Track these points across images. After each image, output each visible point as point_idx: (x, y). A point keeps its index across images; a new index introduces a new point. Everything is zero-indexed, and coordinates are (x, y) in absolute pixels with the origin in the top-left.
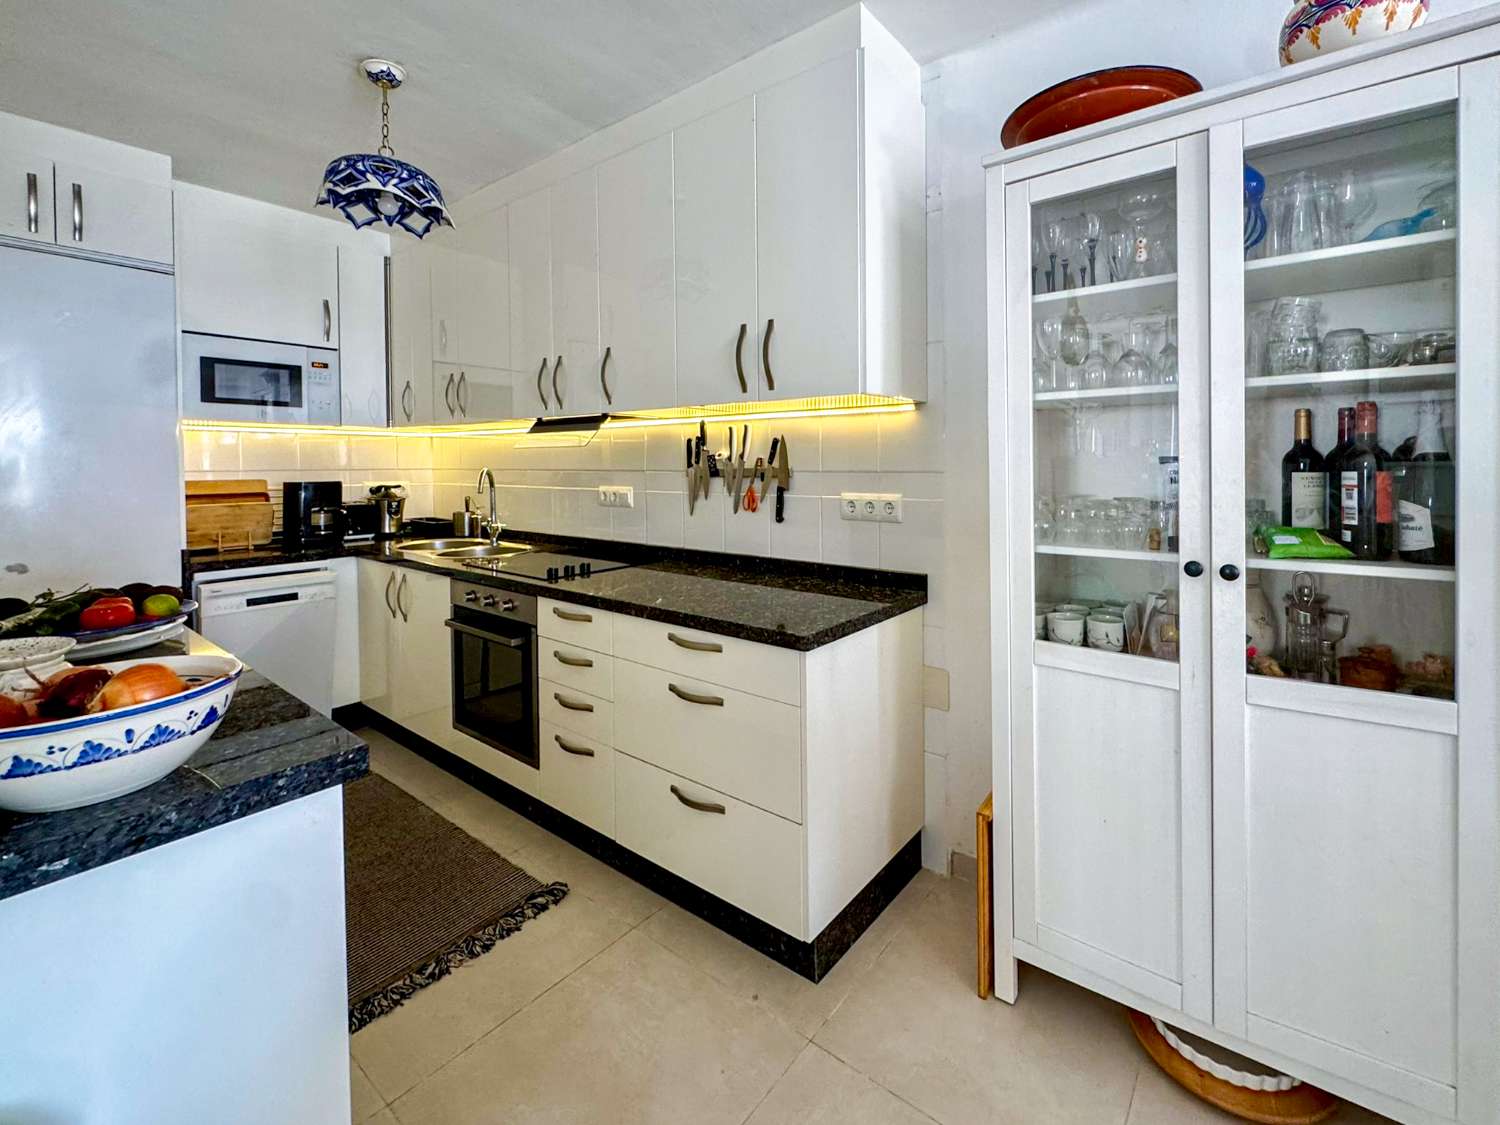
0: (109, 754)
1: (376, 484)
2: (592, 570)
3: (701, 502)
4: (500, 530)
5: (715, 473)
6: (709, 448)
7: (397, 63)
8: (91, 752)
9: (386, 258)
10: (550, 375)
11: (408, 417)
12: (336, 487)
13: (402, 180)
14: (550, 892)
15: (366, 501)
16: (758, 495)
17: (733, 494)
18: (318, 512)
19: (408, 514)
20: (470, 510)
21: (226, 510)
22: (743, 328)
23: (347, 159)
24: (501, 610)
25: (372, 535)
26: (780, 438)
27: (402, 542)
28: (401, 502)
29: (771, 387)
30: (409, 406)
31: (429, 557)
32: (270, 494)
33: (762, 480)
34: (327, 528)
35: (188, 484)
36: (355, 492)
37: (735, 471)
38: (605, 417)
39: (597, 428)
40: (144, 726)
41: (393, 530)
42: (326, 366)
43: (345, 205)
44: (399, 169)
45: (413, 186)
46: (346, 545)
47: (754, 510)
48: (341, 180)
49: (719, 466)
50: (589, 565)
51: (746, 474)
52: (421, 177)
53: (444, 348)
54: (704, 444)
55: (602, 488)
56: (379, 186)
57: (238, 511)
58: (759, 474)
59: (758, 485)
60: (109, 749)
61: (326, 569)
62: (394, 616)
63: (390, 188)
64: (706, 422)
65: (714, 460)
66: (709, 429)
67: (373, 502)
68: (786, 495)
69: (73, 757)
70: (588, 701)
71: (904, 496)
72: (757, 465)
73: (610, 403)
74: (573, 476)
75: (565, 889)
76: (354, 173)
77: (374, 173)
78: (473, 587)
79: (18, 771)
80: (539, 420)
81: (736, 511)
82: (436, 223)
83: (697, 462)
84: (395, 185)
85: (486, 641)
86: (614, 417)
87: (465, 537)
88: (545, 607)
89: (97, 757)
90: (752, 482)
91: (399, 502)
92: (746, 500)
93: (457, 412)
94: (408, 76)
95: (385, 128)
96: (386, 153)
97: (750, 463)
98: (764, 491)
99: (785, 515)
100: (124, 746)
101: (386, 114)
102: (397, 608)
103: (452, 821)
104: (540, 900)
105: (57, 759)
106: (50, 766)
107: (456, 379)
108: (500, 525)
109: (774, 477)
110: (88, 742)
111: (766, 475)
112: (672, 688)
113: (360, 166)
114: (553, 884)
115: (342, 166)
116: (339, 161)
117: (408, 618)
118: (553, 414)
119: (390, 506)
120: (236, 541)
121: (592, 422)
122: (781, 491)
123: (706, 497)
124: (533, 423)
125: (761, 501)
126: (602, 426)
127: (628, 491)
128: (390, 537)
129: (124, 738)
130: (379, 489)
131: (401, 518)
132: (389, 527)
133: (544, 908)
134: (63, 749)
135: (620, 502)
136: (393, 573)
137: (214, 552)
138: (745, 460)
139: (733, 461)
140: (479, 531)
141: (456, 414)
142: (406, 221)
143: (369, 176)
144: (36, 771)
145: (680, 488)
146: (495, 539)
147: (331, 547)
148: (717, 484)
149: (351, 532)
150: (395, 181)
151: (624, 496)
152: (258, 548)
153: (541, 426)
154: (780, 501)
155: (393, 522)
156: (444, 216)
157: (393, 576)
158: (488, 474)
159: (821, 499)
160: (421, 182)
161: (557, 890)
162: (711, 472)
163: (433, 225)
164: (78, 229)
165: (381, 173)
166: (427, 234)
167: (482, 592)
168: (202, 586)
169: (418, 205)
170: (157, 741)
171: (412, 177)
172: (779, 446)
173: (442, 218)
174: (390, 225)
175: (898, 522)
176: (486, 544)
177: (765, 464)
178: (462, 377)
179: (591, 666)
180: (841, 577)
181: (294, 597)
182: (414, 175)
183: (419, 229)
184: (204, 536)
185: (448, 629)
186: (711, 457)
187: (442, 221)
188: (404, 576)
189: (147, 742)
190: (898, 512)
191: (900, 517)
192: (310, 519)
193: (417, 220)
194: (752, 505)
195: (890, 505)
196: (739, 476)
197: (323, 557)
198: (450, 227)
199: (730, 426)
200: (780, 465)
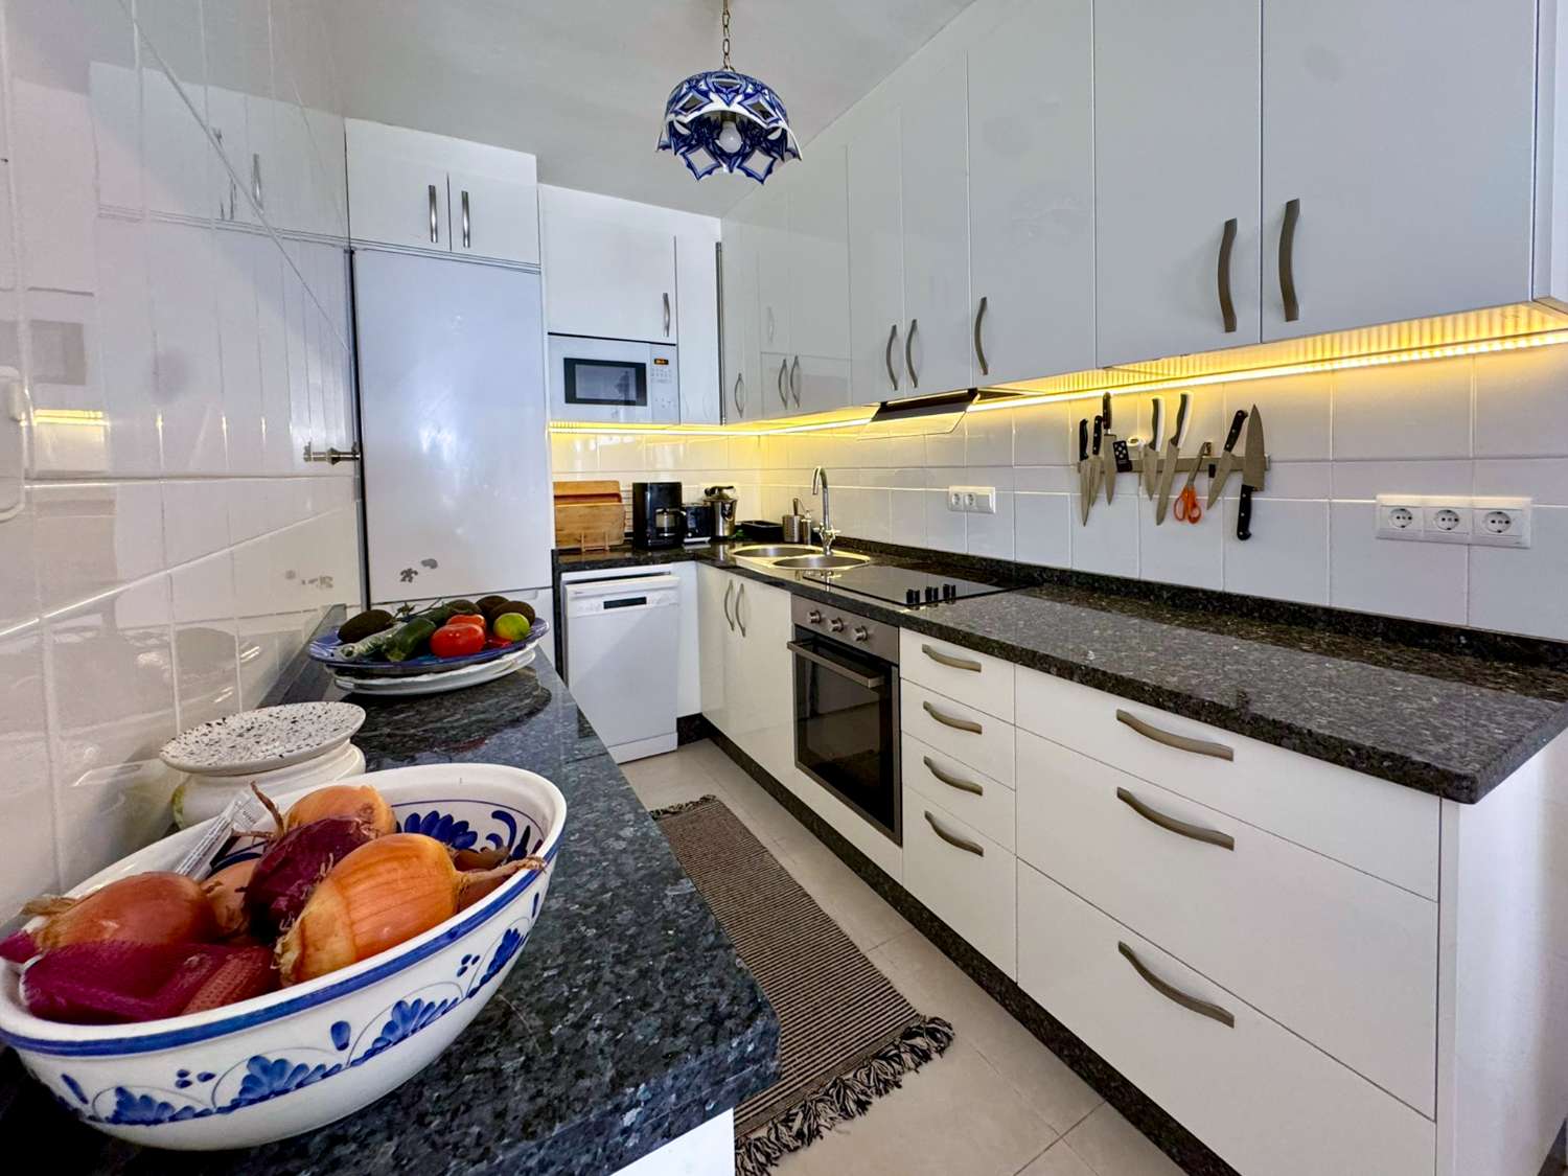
1: (710, 486)
2: (957, 595)
3: (1100, 509)
4: (834, 537)
5: (1125, 466)
6: (1117, 430)
9: (719, 246)
10: (901, 347)
11: (741, 411)
12: (673, 490)
13: (747, 97)
14: (931, 1033)
15: (702, 502)
16: (1203, 498)
17: (1156, 496)
18: (662, 513)
19: (741, 516)
20: (799, 513)
21: (587, 511)
22: (1230, 226)
23: (689, 81)
24: (852, 638)
25: (708, 538)
26: (1249, 411)
27: (735, 547)
28: (733, 503)
29: (1290, 319)
30: (741, 400)
31: (763, 565)
32: (623, 495)
33: (1212, 475)
34: (669, 529)
35: (556, 484)
36: (693, 494)
37: (1161, 462)
38: (972, 393)
39: (963, 409)
41: (727, 533)
42: (666, 362)
43: (687, 151)
44: (744, 84)
45: (759, 102)
46: (687, 548)
47: (1194, 520)
48: (682, 108)
49: (1133, 457)
50: (954, 588)
51: (1181, 466)
52: (766, 92)
53: (771, 338)
54: (1108, 426)
55: (954, 489)
56: (723, 107)
57: (596, 511)
58: (1205, 466)
59: (1203, 483)
61: (669, 573)
63: (735, 108)
64: (1112, 395)
65: (1125, 448)
66: (1113, 403)
67: (709, 504)
68: (1256, 499)
70: (974, 779)
71: (1533, 502)
72: (1202, 453)
73: (983, 373)
74: (912, 472)
76: (699, 97)
77: (718, 91)
79: (131, 1114)
80: (884, 404)
81: (1160, 519)
83: (1096, 452)
84: (739, 103)
86: (987, 395)
87: (795, 543)
88: (909, 639)
89: (279, 1085)
90: (1192, 480)
91: (731, 504)
92: (1180, 508)
93: (791, 405)
95: (726, 43)
96: (729, 70)
97: (1189, 449)
98: (1215, 493)
99: (1252, 529)
101: (726, 26)
102: (736, 621)
107: (790, 364)
108: (833, 531)
109: (1233, 471)
111: (1218, 467)
112: (1126, 797)
113: (703, 87)
115: (684, 91)
116: (680, 87)
117: (747, 632)
118: (906, 393)
119: (723, 508)
120: (595, 541)
121: (957, 402)
123: (1109, 500)
124: (877, 409)
125: (1209, 507)
126: (970, 408)
127: (989, 492)
128: (724, 540)
130: (713, 490)
131: (734, 521)
132: (723, 530)
135: (978, 506)
136: (731, 581)
137: (576, 552)
138: (1180, 446)
139: (1158, 448)
140: (810, 537)
141: (789, 403)
143: (713, 96)
145: (1066, 490)
146: (828, 547)
147: (670, 548)
148: (1128, 483)
149: (690, 535)
150: (740, 98)
151: (982, 499)
152: (613, 549)
153: (887, 411)
154: (1245, 507)
155: (727, 525)
156: (790, 145)
157: (731, 586)
158: (822, 474)
159: (1330, 504)
160: (767, 97)
161: (938, 1031)
162: (1118, 465)
163: (777, 162)
164: (467, 236)
165: (724, 90)
166: (769, 176)
167: (829, 612)
168: (567, 586)
169: (764, 125)
170: (399, 1033)
171: (757, 92)
172: (1246, 423)
173: (787, 150)
174: (731, 171)
175: (1519, 546)
176: (819, 552)
177: (1218, 451)
178: (796, 363)
179: (979, 732)
180: (1376, 635)
181: (642, 601)
182: (759, 89)
183: (760, 171)
184: (569, 535)
185: (790, 652)
186: (1119, 443)
187: (786, 155)
188: (742, 585)
189: (377, 1040)
190: (1524, 530)
191: (1527, 539)
192: (655, 521)
193: (758, 161)
194: (1190, 510)
195: (1502, 517)
196: (1169, 469)
197: (667, 561)
198: (796, 160)
199: (1155, 397)
200: (1248, 453)
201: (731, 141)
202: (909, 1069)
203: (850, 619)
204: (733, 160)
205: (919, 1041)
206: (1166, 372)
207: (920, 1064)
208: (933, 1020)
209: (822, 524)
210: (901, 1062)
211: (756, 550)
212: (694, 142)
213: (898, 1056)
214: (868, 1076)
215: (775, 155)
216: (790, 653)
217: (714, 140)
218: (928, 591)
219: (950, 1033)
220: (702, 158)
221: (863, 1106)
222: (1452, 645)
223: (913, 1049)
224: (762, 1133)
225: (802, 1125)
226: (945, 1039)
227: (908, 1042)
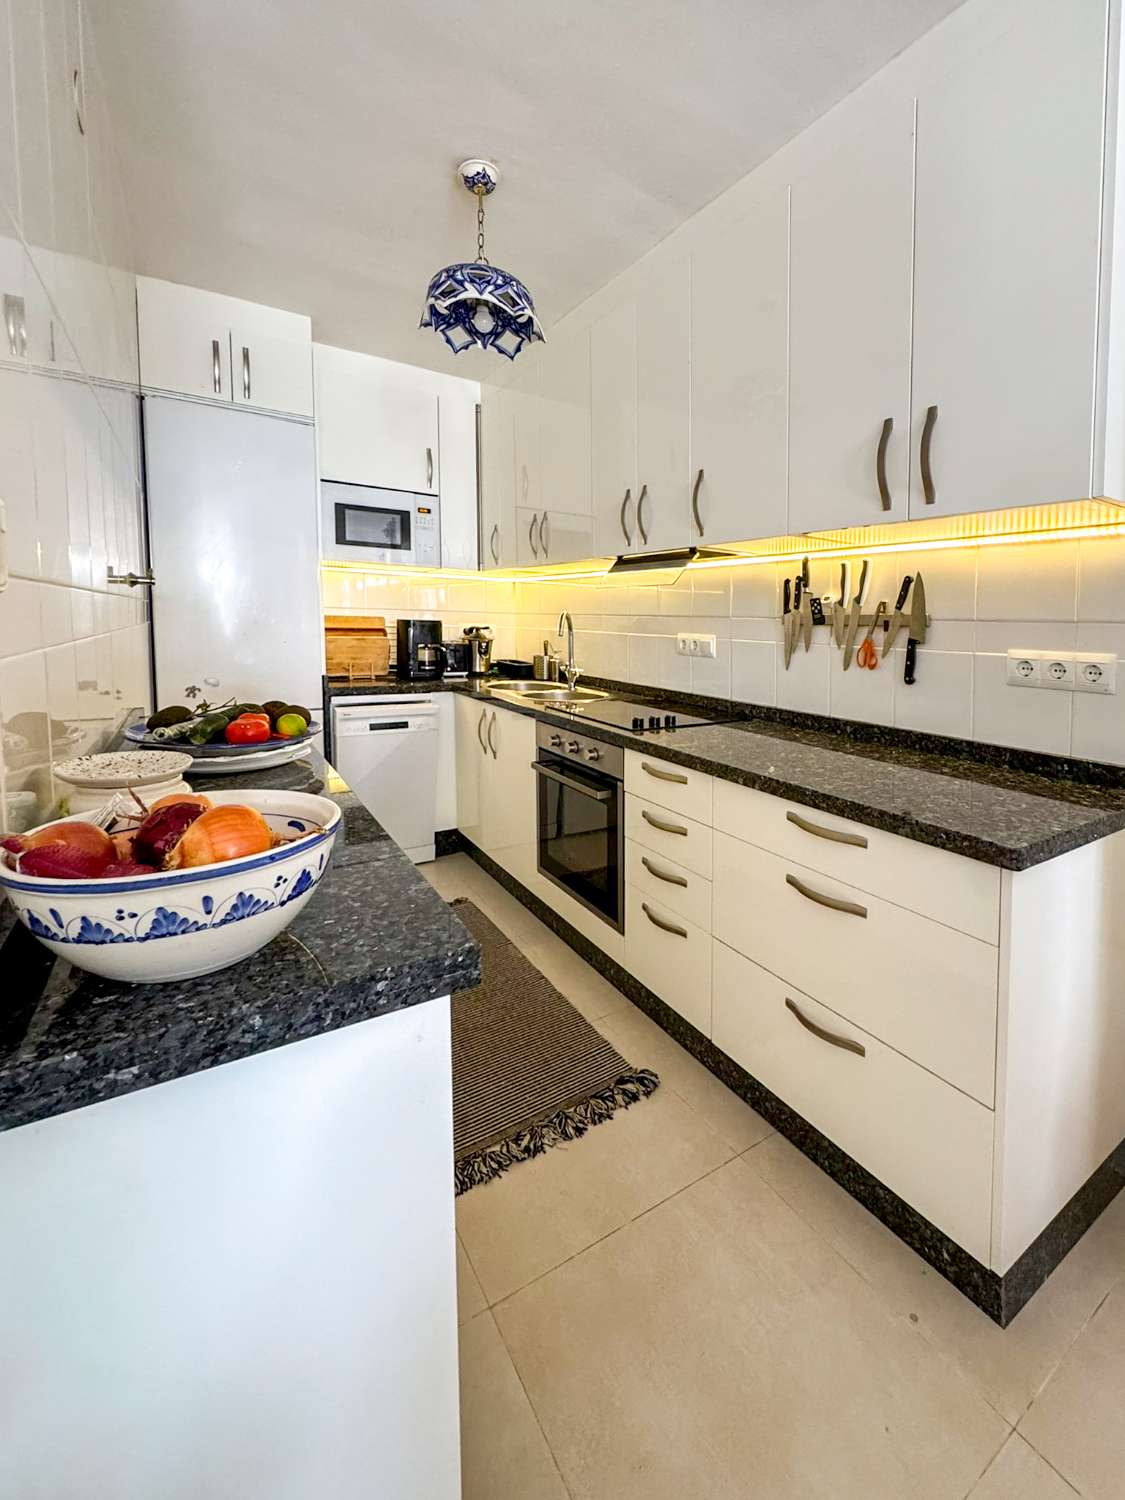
0: (186, 927)
1: (468, 626)
2: (677, 724)
3: (800, 655)
4: (578, 675)
5: (819, 620)
6: (813, 589)
7: (492, 161)
8: (164, 922)
9: (478, 407)
10: (633, 507)
11: (496, 560)
12: (437, 626)
13: (498, 287)
14: (640, 1080)
15: (461, 641)
16: (879, 649)
17: (844, 646)
18: (424, 648)
19: (495, 656)
20: (549, 654)
21: (354, 643)
22: (887, 423)
23: (447, 270)
24: (585, 758)
25: (466, 673)
26: (914, 576)
27: (489, 681)
28: (489, 643)
29: (929, 502)
30: (497, 549)
31: (514, 697)
32: (388, 630)
33: (886, 629)
34: (431, 663)
35: (327, 618)
36: (452, 632)
37: (847, 618)
38: (693, 551)
39: (684, 565)
40: (224, 892)
41: (483, 670)
42: (429, 511)
43: (446, 328)
44: (495, 276)
45: (508, 293)
46: (445, 681)
47: (872, 667)
48: (442, 294)
49: (826, 612)
50: (674, 718)
51: (863, 622)
52: (514, 283)
54: (806, 586)
55: (681, 636)
56: (478, 296)
57: (363, 644)
58: (881, 622)
59: (880, 636)
60: (185, 920)
61: (430, 701)
63: (486, 296)
64: (810, 558)
65: (820, 604)
66: (811, 565)
67: (467, 642)
68: (920, 650)
69: (145, 927)
70: (681, 875)
72: (878, 611)
73: (701, 537)
74: (646, 621)
76: (454, 284)
77: (472, 281)
78: (556, 731)
79: (88, 936)
80: (620, 558)
81: (846, 666)
82: (527, 341)
83: (797, 607)
84: (490, 293)
85: (562, 785)
86: (704, 554)
87: (543, 680)
88: (632, 760)
89: (172, 929)
90: (871, 633)
91: (488, 643)
92: (862, 655)
94: (502, 178)
95: (481, 237)
96: (482, 262)
97: (869, 608)
98: (888, 645)
99: (916, 675)
100: (203, 919)
101: (481, 222)
102: (488, 744)
105: (127, 927)
106: (121, 935)
108: (577, 670)
109: (902, 626)
110: (160, 909)
111: (891, 623)
112: (791, 880)
113: (459, 276)
115: (443, 279)
116: (439, 275)
117: (497, 755)
118: (637, 550)
119: (480, 646)
120: (362, 670)
121: (680, 559)
123: (807, 650)
124: (614, 562)
125: (884, 656)
126: (690, 565)
127: (710, 639)
128: (480, 675)
129: (202, 909)
130: (471, 630)
131: (489, 659)
132: (479, 666)
134: (134, 915)
135: (702, 651)
136: (485, 710)
137: (345, 679)
138: (862, 604)
139: (845, 605)
140: (558, 675)
141: (539, 553)
143: (467, 285)
144: (108, 939)
145: (773, 639)
146: (572, 684)
147: (432, 680)
148: (821, 634)
149: (449, 669)
150: (491, 288)
151: (705, 645)
152: (379, 678)
153: (622, 563)
154: (911, 657)
155: (483, 662)
156: (535, 329)
157: (484, 715)
158: (568, 618)
159: (974, 656)
160: (515, 288)
161: (647, 1079)
162: (814, 620)
163: (524, 343)
164: (247, 388)
165: (478, 281)
166: (518, 354)
167: (567, 737)
168: (337, 709)
169: (512, 313)
170: (240, 914)
171: (506, 282)
172: (912, 585)
173: (533, 333)
174: (485, 348)
175: (1106, 693)
176: (565, 688)
177: (891, 610)
178: (545, 517)
179: (685, 835)
180: (1005, 762)
181: (405, 725)
182: (508, 280)
183: (511, 349)
184: (339, 664)
185: (534, 771)
186: (815, 600)
187: (533, 336)
188: (494, 713)
189: (228, 914)
190: (1110, 680)
191: (1112, 688)
192: (417, 654)
193: (509, 340)
194: (869, 660)
195: (1095, 669)
196: (853, 623)
197: (428, 691)
198: (541, 342)
199: (843, 562)
200: (913, 612)
201: (484, 322)
202: (621, 1106)
203: (585, 743)
204: (487, 338)
205: (629, 1087)
206: (852, 541)
207: (630, 1103)
208: (642, 1072)
209: (568, 663)
210: (614, 1101)
211: (509, 685)
212: (452, 321)
213: (612, 1097)
214: (586, 1110)
215: (524, 336)
216: (533, 774)
217: (470, 319)
218: (652, 720)
219: (656, 1080)
220: (459, 335)
221: (580, 1131)
222: (1058, 771)
223: (625, 1092)
224: (497, 1148)
225: (529, 1143)
226: (652, 1086)
227: (621, 1087)
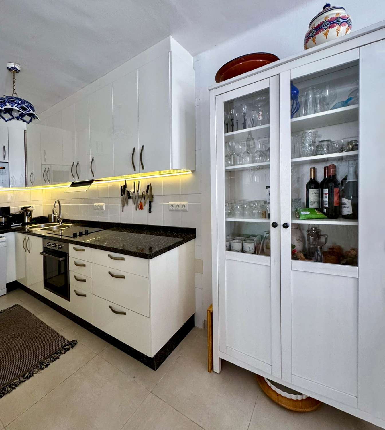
1: (23, 206)
2: (89, 232)
3: (125, 207)
4: (62, 220)
5: (130, 197)
6: (128, 189)
7: (18, 64)
9: (25, 131)
10: (75, 168)
11: (32, 183)
12: (8, 208)
13: (19, 104)
14: (71, 344)
15: (19, 212)
16: (143, 204)
17: (135, 204)
19: (33, 216)
20: (54, 213)
22: (134, 148)
24: (58, 248)
25: (21, 224)
26: (150, 185)
27: (32, 225)
28: (31, 212)
29: (143, 168)
30: (33, 179)
31: (37, 231)
33: (144, 199)
34: (5, 222)
36: (15, 210)
37: (136, 196)
38: (93, 180)
39: (90, 185)
41: (29, 221)
42: (4, 168)
44: (18, 101)
46: (12, 228)
47: (142, 209)
49: (131, 195)
51: (140, 197)
52: (26, 103)
53: (45, 160)
54: (126, 188)
55: (95, 204)
56: (11, 107)
58: (143, 197)
59: (143, 200)
61: (4, 237)
62: (26, 251)
63: (14, 107)
64: (127, 180)
65: (129, 193)
66: (127, 182)
67: (22, 212)
68: (152, 204)
70: (84, 278)
71: (189, 202)
72: (143, 194)
73: (94, 176)
75: (76, 342)
78: (49, 241)
80: (73, 183)
81: (136, 210)
82: (33, 119)
83: (124, 194)
84: (16, 106)
86: (96, 181)
87: (52, 222)
88: (71, 246)
90: (141, 200)
91: (30, 212)
93: (47, 181)
94: (22, 69)
95: (14, 87)
97: (140, 193)
98: (145, 203)
99: (152, 210)
101: (14, 82)
102: (26, 249)
103: (42, 320)
104: (67, 347)
107: (47, 170)
108: (63, 218)
109: (148, 198)
111: (146, 197)
112: (109, 273)
114: (72, 341)
117: (30, 252)
118: (77, 180)
119: (27, 213)
121: (89, 183)
122: (150, 203)
123: (127, 205)
124: (71, 184)
125: (144, 206)
127: (103, 204)
128: (28, 224)
130: (24, 208)
131: (31, 217)
133: (68, 350)
135: (101, 208)
136: (25, 237)
139: (135, 193)
140: (57, 220)
142: (23, 118)
145: (119, 204)
146: (61, 223)
147: (6, 228)
148: (131, 201)
149: (13, 223)
150: (16, 105)
151: (102, 206)
153: (74, 185)
154: (150, 206)
155: (28, 219)
157: (25, 239)
158: (59, 202)
159: (163, 204)
162: (128, 197)
165: (11, 102)
167: (52, 242)
169: (24, 113)
171: (22, 103)
172: (149, 187)
176: (59, 225)
177: (145, 193)
179: (85, 266)
180: (169, 230)
187: (35, 118)
188: (29, 237)
190: (187, 208)
193: (27, 118)
194: (141, 207)
195: (184, 206)
196: (137, 197)
197: (4, 233)
199: (134, 181)
200: (150, 194)
203: (57, 243)
204: (18, 117)
211: (37, 226)
216: (42, 256)
222: (178, 231)
